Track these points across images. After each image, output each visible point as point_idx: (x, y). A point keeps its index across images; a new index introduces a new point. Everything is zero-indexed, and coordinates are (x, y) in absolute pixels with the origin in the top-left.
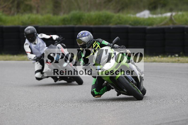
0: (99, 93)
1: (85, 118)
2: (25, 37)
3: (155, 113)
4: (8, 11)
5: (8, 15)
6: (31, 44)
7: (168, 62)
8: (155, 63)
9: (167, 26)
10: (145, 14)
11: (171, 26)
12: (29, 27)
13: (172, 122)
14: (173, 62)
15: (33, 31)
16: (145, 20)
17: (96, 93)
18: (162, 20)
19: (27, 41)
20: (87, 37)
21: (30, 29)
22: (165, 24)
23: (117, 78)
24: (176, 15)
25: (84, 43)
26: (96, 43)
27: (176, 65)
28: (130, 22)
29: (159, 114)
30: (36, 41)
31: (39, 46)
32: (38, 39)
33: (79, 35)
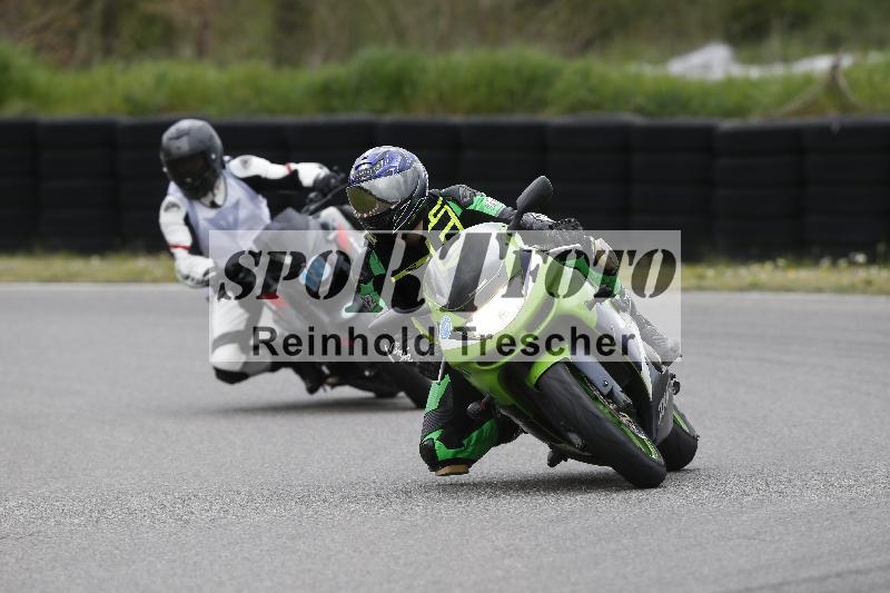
0: (457, 453)
1: (426, 554)
2: (165, 170)
3: (758, 533)
4: (61, 47)
5: (63, 64)
6: (191, 205)
7: (819, 290)
8: (755, 296)
9: (812, 120)
10: (711, 64)
11: (832, 117)
12: (185, 124)
13: (839, 575)
14: (841, 290)
15: (201, 141)
16: (706, 91)
17: (442, 451)
18: (791, 88)
19: (174, 193)
20: (399, 176)
21: (185, 133)
22: (805, 110)
23: (534, 381)
24: (855, 66)
25: (384, 208)
26: (442, 207)
27: (856, 302)
28: (640, 100)
29: (777, 538)
30: (216, 191)
31: (231, 219)
32: (231, 181)
33: (357, 168)
